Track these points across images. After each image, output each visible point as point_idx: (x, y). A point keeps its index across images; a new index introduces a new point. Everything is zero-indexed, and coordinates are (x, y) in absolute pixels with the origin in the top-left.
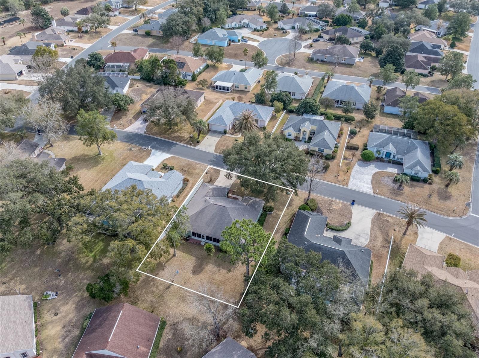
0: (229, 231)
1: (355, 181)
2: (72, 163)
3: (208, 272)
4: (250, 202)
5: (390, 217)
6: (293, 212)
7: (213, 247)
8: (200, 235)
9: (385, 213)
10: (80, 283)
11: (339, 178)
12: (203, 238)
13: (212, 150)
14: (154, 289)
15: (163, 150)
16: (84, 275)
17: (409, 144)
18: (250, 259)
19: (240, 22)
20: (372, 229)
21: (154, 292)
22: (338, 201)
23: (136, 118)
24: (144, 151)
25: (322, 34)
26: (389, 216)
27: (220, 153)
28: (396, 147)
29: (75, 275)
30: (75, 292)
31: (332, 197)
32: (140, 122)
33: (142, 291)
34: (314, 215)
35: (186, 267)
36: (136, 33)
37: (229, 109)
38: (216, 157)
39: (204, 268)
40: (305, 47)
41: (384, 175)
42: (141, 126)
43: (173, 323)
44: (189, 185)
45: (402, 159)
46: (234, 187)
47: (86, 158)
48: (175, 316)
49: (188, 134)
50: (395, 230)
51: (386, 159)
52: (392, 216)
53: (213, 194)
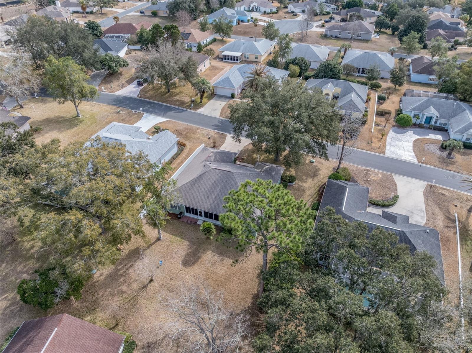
0: (235, 197)
1: (392, 149)
2: (40, 125)
3: (206, 263)
4: (265, 168)
5: (446, 189)
6: (320, 183)
7: (213, 227)
8: (196, 210)
9: (438, 185)
10: (16, 279)
11: (373, 145)
12: (201, 216)
13: (217, 114)
14: (124, 288)
15: (158, 114)
16: (25, 267)
17: (455, 106)
18: (270, 242)
19: (250, 6)
20: (427, 205)
21: (124, 292)
22: (376, 171)
23: (130, 82)
24: (134, 114)
25: (334, 16)
26: (444, 189)
27: (226, 117)
28: (438, 110)
29: (11, 266)
30: (6, 292)
31: (368, 167)
32: (134, 86)
33: (105, 291)
34: (350, 185)
35: (175, 255)
36: (142, 14)
37: (237, 71)
38: (222, 122)
39: (200, 257)
40: (316, 27)
41: (426, 142)
42: (135, 89)
43: (148, 343)
44: (186, 150)
45: (445, 124)
46: (243, 154)
47: (60, 119)
48: (151, 332)
49: (189, 98)
50: (456, 206)
51: (425, 125)
52: (448, 188)
53: (215, 158)
